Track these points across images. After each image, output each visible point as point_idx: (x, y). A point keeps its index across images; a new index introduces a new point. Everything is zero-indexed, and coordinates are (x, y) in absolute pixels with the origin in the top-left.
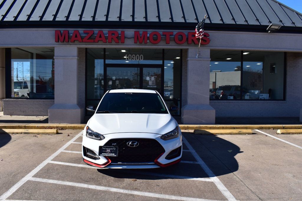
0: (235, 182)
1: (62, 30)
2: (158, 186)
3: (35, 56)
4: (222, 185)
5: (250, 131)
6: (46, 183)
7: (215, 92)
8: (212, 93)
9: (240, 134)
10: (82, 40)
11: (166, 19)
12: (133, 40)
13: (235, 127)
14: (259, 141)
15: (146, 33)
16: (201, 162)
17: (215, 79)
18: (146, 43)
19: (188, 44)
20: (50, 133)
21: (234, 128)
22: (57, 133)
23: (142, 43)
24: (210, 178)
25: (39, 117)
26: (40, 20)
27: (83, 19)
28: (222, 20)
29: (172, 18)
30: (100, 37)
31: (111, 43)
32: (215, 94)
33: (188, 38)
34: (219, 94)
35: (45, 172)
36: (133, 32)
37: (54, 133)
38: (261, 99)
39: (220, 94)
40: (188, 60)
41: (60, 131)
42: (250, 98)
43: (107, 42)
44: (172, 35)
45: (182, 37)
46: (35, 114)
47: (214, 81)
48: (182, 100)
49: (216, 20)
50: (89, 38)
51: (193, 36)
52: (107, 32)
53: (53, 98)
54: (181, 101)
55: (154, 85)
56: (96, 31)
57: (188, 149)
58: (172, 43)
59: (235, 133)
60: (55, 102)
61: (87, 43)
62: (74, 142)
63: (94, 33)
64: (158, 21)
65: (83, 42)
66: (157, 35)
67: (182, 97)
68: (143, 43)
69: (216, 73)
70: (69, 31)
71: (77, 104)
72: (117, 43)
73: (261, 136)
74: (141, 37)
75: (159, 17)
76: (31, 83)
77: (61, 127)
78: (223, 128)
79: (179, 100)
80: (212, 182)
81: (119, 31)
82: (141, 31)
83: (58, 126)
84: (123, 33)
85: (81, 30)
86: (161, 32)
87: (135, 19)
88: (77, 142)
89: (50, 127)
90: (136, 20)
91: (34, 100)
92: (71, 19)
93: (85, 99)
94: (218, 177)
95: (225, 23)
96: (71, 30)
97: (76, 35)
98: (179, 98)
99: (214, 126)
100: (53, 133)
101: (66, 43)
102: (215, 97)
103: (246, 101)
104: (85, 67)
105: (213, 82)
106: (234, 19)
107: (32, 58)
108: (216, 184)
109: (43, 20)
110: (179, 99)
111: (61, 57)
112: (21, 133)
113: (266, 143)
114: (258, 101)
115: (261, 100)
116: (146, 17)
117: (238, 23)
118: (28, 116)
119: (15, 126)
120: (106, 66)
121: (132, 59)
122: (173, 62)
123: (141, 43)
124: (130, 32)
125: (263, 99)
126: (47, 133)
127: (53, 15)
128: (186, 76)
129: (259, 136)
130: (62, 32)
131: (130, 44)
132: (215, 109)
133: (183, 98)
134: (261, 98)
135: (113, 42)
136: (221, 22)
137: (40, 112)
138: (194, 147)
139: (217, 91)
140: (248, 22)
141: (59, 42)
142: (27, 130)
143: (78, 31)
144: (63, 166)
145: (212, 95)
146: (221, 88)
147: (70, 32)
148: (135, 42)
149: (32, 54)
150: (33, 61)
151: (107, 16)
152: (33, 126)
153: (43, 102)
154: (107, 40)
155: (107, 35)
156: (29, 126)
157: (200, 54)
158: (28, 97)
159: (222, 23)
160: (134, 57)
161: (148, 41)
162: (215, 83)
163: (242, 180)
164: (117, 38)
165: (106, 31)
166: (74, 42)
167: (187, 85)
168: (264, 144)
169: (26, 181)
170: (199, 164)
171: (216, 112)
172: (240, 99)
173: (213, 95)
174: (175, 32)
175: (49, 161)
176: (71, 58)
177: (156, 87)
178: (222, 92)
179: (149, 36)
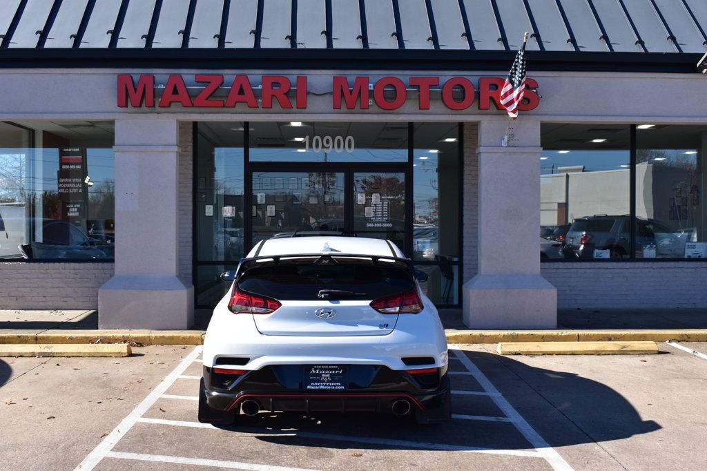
0: (595, 459)
1: (136, 73)
2: (414, 465)
3: (39, 139)
4: (565, 463)
5: (651, 345)
6: (149, 462)
7: (564, 237)
8: (555, 239)
9: (622, 353)
10: (192, 101)
11: (417, 41)
12: (329, 99)
13: (613, 335)
14: (673, 370)
15: (367, 80)
16: (514, 417)
17: (564, 194)
18: (365, 108)
19: (479, 108)
20: (110, 353)
21: (609, 338)
22: (130, 355)
23: (353, 108)
24: (537, 449)
25: (64, 312)
26: (74, 46)
27: (192, 45)
28: (573, 40)
29: (434, 39)
30: (241, 92)
31: (271, 108)
32: (564, 243)
33: (479, 92)
34: (575, 243)
35: (139, 441)
36: (330, 79)
37: (122, 353)
38: (690, 256)
39: (578, 240)
40: (480, 153)
41: (135, 350)
42: (658, 253)
43: (260, 106)
44: (436, 86)
45: (464, 92)
46: (50, 303)
47: (563, 201)
48: (465, 262)
49: (557, 42)
50: (211, 95)
51: (494, 87)
52: (259, 78)
53: (112, 261)
54: (460, 264)
55: (387, 222)
56: (229, 75)
57: (482, 390)
58: (437, 107)
59: (611, 351)
60: (116, 272)
61: (203, 109)
62: (182, 374)
63: (223, 82)
64: (396, 47)
65: (193, 106)
66: (394, 87)
67: (465, 253)
68: (358, 108)
69: (568, 176)
70: (154, 77)
71: (177, 276)
72: (286, 107)
73: (681, 359)
74: (351, 91)
75: (399, 35)
76: (30, 217)
77: (136, 338)
78: (579, 338)
79: (455, 263)
80: (542, 459)
81: (293, 75)
82: (352, 75)
83: (127, 337)
84: (302, 81)
85: (189, 75)
86: (404, 76)
87: (334, 41)
88: (191, 375)
89: (106, 338)
90: (336, 45)
91: (46, 264)
92: (160, 42)
93: (191, 262)
94: (555, 448)
95: (581, 50)
96: (162, 75)
97: (175, 88)
98: (456, 257)
99: (555, 332)
100: (119, 355)
101: (147, 109)
102: (563, 252)
103: (646, 263)
104: (191, 172)
105: (560, 205)
106: (605, 37)
107: (32, 144)
108: (549, 462)
109: (82, 46)
110: (456, 259)
111: (134, 148)
112: (33, 355)
113: (688, 376)
114: (681, 264)
115: (690, 260)
116: (364, 37)
117: (617, 49)
118: (32, 309)
119: (9, 337)
120: (251, 168)
121: (323, 146)
122: (436, 151)
123: (351, 108)
124: (321, 79)
125: (697, 256)
126: (102, 353)
127: (108, 33)
128: (476, 195)
129: (676, 358)
130: (136, 78)
131: (322, 111)
132: (556, 286)
133: (466, 257)
134: (690, 254)
135: (277, 106)
136: (571, 48)
137: (65, 299)
138: (499, 387)
139: (569, 234)
140: (646, 45)
141: (127, 106)
142: (49, 348)
143: (180, 76)
144: (176, 428)
145: (555, 245)
146: (583, 224)
147: (158, 78)
148: (336, 107)
149: (32, 132)
150: (34, 153)
151: (257, 33)
152: (57, 337)
153: (74, 269)
154: (260, 100)
155: (260, 87)
156: (48, 337)
157: (511, 136)
158: (26, 257)
159: (574, 50)
160: (328, 142)
161: (371, 102)
162: (564, 208)
163: (613, 454)
164: (285, 94)
165: (256, 76)
166: (169, 106)
167: (477, 220)
168: (685, 378)
169: (101, 459)
170: (510, 423)
171: (558, 295)
172: (628, 257)
173: (557, 246)
174: (445, 76)
175: (135, 418)
176: (160, 149)
177: (390, 225)
178: (586, 237)
179: (372, 88)
